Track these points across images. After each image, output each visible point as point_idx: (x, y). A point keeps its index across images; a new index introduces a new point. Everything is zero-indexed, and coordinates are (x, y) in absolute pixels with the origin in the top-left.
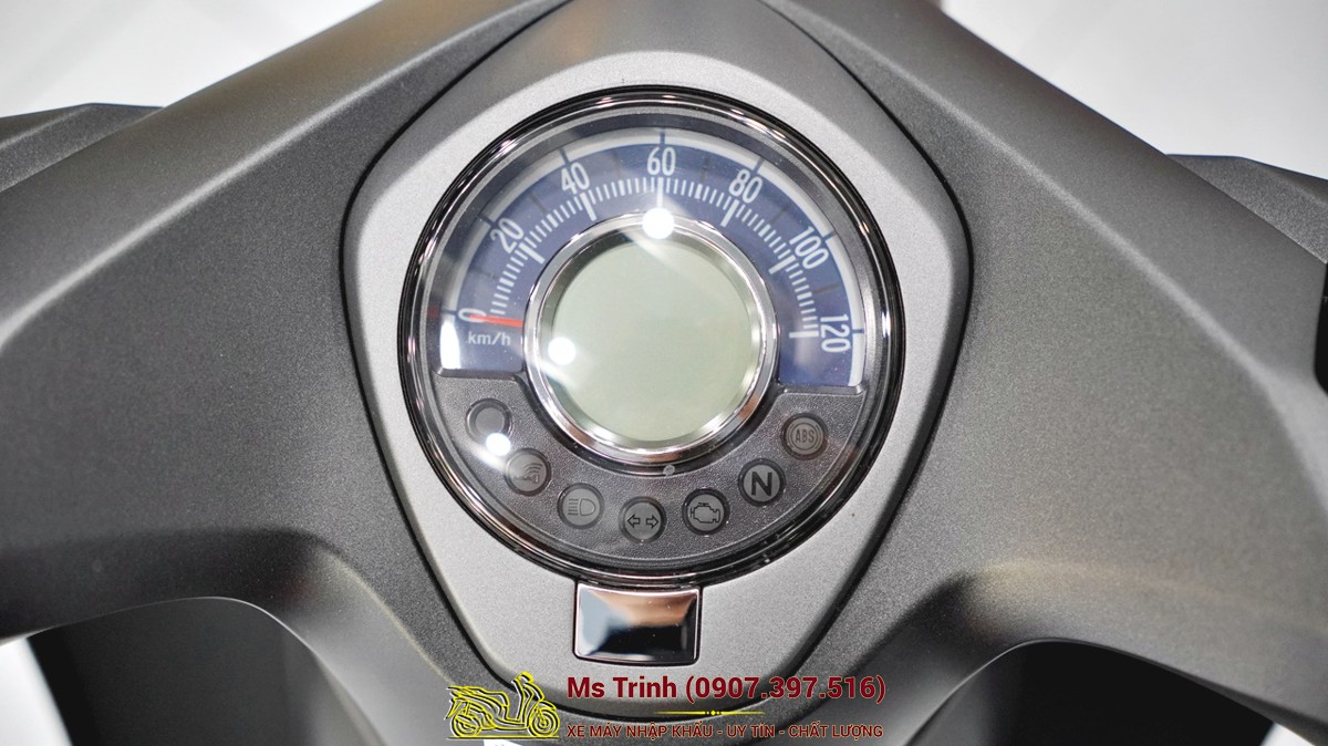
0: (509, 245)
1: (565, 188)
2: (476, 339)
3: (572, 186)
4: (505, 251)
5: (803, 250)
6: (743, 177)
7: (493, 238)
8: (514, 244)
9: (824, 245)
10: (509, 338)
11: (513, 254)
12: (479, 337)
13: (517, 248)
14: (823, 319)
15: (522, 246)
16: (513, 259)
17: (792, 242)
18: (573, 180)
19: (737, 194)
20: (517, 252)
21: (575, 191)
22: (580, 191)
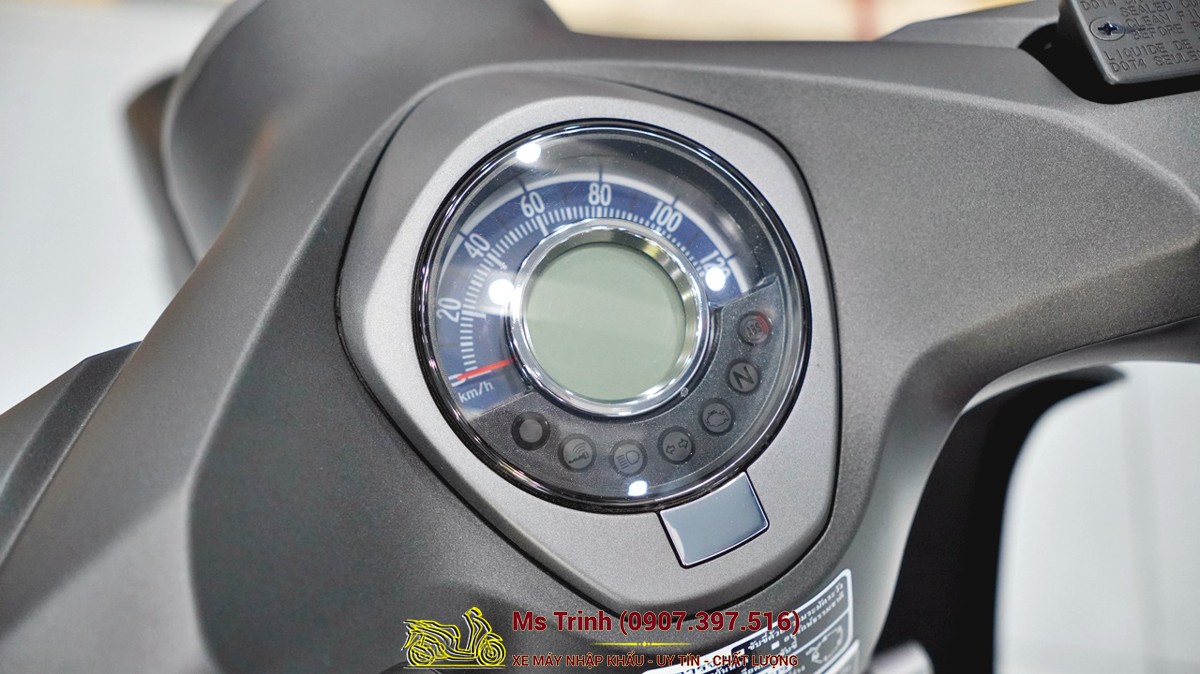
0: (454, 315)
1: (473, 256)
2: (466, 396)
3: (477, 252)
4: (453, 322)
5: (662, 219)
6: (594, 188)
7: (440, 317)
8: (458, 314)
9: (675, 210)
10: (489, 384)
11: (461, 321)
12: (468, 393)
13: (461, 315)
14: (703, 261)
15: (464, 312)
16: (463, 325)
17: (652, 217)
18: (476, 247)
19: (596, 202)
20: (463, 319)
21: (482, 255)
22: (485, 253)
